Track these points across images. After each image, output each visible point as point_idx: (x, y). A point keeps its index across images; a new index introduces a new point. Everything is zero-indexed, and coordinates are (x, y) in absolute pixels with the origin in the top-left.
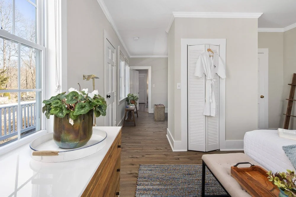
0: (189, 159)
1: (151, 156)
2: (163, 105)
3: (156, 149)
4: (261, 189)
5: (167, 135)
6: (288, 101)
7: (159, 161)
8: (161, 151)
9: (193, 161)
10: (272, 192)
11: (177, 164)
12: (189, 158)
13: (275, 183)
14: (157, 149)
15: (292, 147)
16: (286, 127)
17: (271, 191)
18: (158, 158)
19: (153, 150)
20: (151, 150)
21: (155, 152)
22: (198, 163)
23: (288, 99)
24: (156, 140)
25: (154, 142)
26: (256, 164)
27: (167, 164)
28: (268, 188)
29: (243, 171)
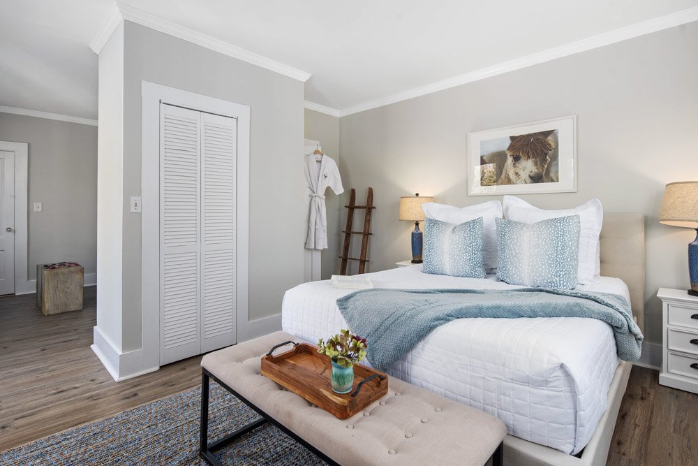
0: (166, 386)
1: (36, 418)
2: (77, 265)
3: (55, 394)
4: (309, 376)
5: (92, 346)
6: (345, 234)
7: (73, 419)
8: (75, 392)
9: (176, 386)
10: (323, 375)
11: (132, 409)
12: (164, 384)
13: (327, 353)
14: (61, 392)
15: (347, 298)
16: (343, 273)
17: (321, 374)
18: (64, 415)
19: (43, 400)
20: (33, 403)
21: (52, 402)
22: (188, 388)
23: (345, 230)
24: (51, 368)
25: (46, 375)
26: (301, 342)
27: (100, 420)
28: (317, 371)
29: (281, 360)
